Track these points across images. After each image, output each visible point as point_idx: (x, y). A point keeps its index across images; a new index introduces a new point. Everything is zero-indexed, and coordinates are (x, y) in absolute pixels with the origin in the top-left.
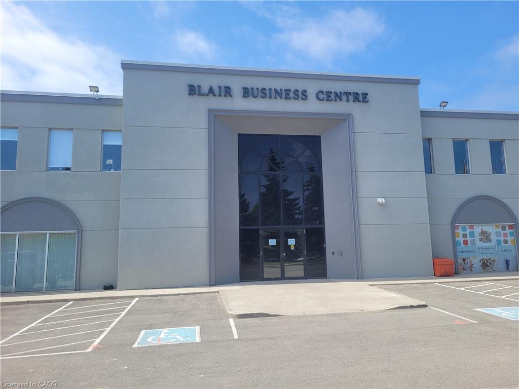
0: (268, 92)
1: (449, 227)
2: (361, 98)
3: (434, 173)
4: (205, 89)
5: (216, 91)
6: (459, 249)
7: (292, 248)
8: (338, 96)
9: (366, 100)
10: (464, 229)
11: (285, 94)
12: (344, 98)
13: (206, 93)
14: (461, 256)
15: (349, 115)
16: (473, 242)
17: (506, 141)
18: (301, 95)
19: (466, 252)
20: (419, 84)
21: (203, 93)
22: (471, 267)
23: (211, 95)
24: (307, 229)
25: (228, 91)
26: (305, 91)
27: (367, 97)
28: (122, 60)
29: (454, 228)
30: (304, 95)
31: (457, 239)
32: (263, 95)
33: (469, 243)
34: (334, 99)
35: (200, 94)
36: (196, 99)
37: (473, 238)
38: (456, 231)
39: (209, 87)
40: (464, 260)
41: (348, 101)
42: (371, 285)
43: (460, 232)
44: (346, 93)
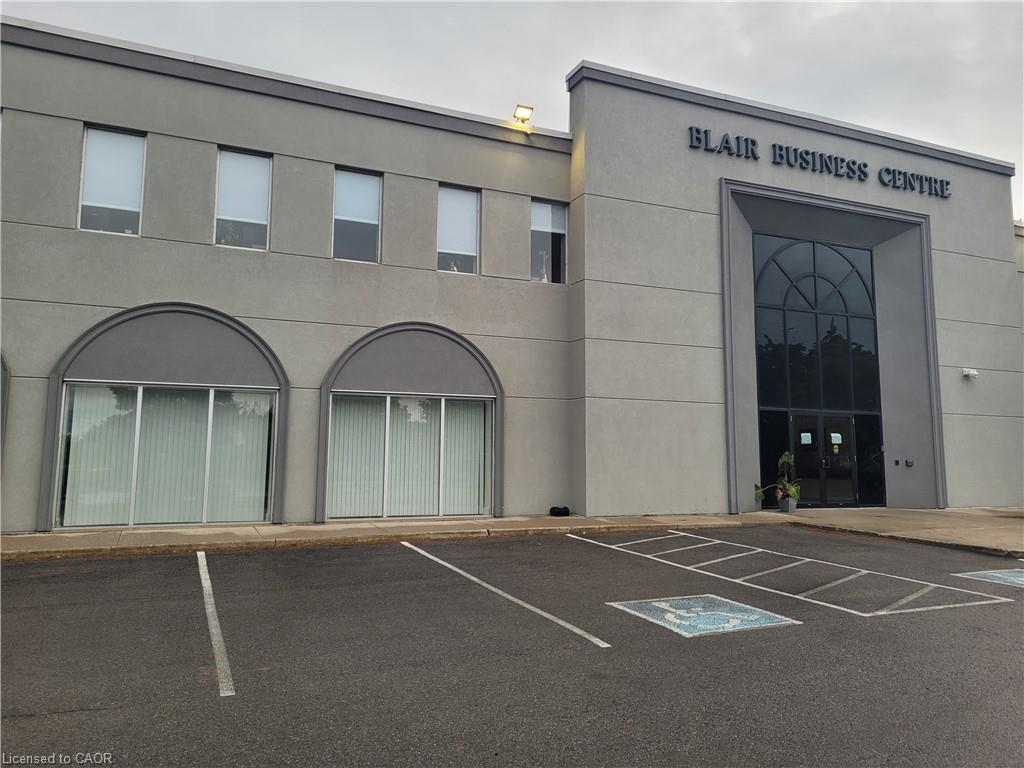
0: (810, 159)
2: (939, 189)
4: (716, 141)
5: (733, 145)
7: (836, 451)
8: (909, 182)
9: (946, 194)
13: (718, 149)
15: (926, 217)
18: (857, 172)
20: (1010, 176)
21: (713, 147)
23: (725, 153)
24: (857, 417)
25: (753, 148)
26: (865, 166)
27: (948, 188)
30: (863, 173)
32: (803, 164)
35: (708, 150)
36: (700, 156)
39: (722, 134)
41: (921, 192)
44: (921, 177)
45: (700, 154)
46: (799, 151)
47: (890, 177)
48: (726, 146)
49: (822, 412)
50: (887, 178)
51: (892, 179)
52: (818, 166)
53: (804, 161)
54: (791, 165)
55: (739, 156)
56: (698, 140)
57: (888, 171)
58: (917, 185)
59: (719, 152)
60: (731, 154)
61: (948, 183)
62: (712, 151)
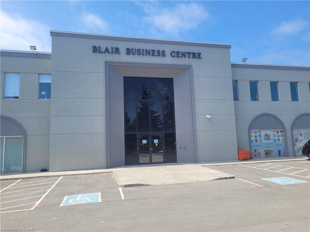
0: (141, 52)
1: (247, 132)
2: (197, 56)
3: (239, 101)
4: (103, 49)
5: (110, 50)
6: (252, 144)
7: (157, 145)
8: (184, 55)
9: (200, 57)
10: (255, 133)
11: (152, 53)
12: (187, 56)
13: (104, 52)
14: (253, 148)
15: (190, 66)
16: (261, 141)
17: (279, 82)
18: (161, 54)
19: (256, 146)
20: (230, 48)
21: (102, 51)
22: (259, 155)
23: (107, 53)
24: (165, 134)
25: (117, 51)
26: (164, 51)
27: (200, 55)
28: (50, 30)
29: (250, 132)
30: (163, 54)
31: (251, 139)
32: (139, 53)
33: (258, 141)
34: (181, 56)
35: (100, 52)
36: (97, 55)
37: (260, 138)
38: (251, 134)
39: (106, 48)
40: (255, 151)
41: (189, 57)
42: (202, 166)
43: (253, 134)
44: (188, 53)
47: (176, 54)
48: (107, 50)
52: (145, 54)
54: (134, 54)
55: (112, 53)
56: (96, 50)
57: (174, 52)
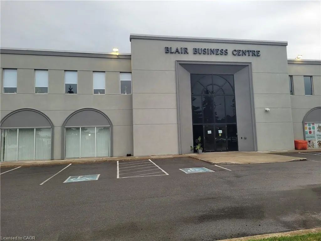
1: (301, 124)
2: (256, 53)
3: (294, 95)
4: (174, 50)
5: (180, 51)
6: (306, 136)
7: (220, 135)
8: (244, 53)
9: (259, 55)
10: (309, 125)
11: (216, 52)
14: (307, 139)
15: (250, 63)
18: (224, 53)
19: (310, 137)
22: (313, 145)
23: (177, 53)
24: (228, 125)
25: (186, 51)
26: (227, 50)
28: (130, 34)
31: (306, 130)
33: (312, 132)
37: (314, 130)
38: (305, 126)
39: (176, 48)
40: (309, 141)
41: (249, 55)
44: (248, 51)
45: (169, 54)
46: (203, 49)
47: (237, 52)
48: (177, 51)
49: (215, 124)
50: (235, 53)
51: (237, 53)
52: (210, 53)
53: (205, 52)
54: (200, 54)
55: (182, 53)
56: (168, 50)
57: (235, 50)
58: (247, 54)
59: (175, 53)
60: (179, 53)
61: (259, 51)
62: (173, 53)
